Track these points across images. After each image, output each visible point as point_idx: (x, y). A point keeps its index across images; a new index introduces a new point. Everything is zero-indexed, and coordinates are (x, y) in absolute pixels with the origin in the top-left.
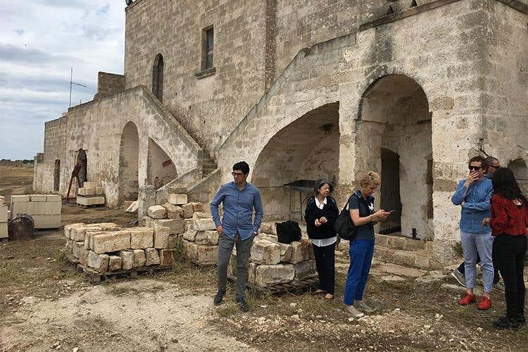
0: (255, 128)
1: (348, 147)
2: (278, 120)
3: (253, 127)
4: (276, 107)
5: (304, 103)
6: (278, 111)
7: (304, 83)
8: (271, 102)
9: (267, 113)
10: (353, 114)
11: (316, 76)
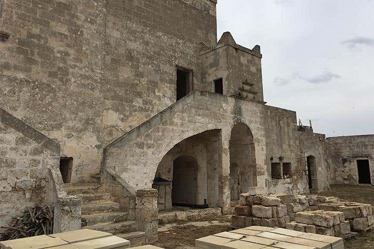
0: (160, 134)
1: (227, 155)
2: (183, 131)
3: (158, 132)
4: (181, 121)
5: (202, 124)
6: (182, 124)
7: (201, 112)
8: (176, 116)
9: (172, 123)
10: (228, 138)
11: (208, 110)
